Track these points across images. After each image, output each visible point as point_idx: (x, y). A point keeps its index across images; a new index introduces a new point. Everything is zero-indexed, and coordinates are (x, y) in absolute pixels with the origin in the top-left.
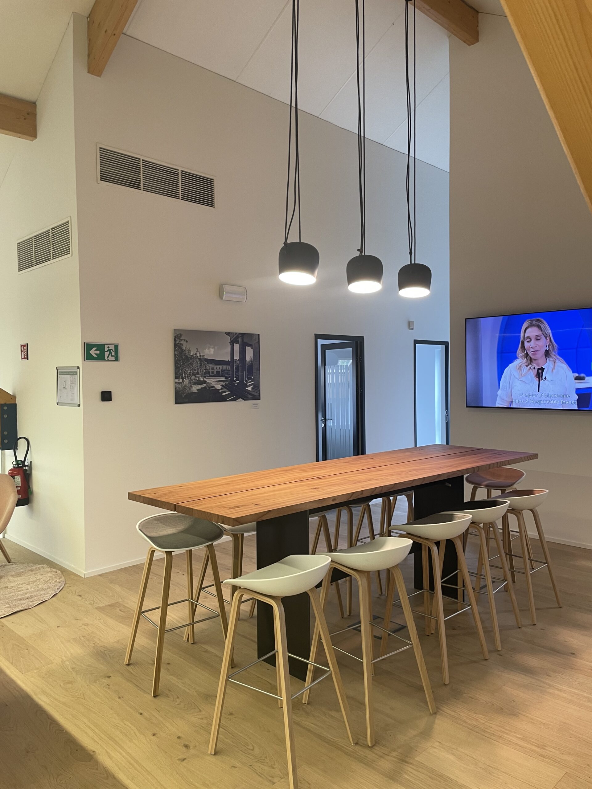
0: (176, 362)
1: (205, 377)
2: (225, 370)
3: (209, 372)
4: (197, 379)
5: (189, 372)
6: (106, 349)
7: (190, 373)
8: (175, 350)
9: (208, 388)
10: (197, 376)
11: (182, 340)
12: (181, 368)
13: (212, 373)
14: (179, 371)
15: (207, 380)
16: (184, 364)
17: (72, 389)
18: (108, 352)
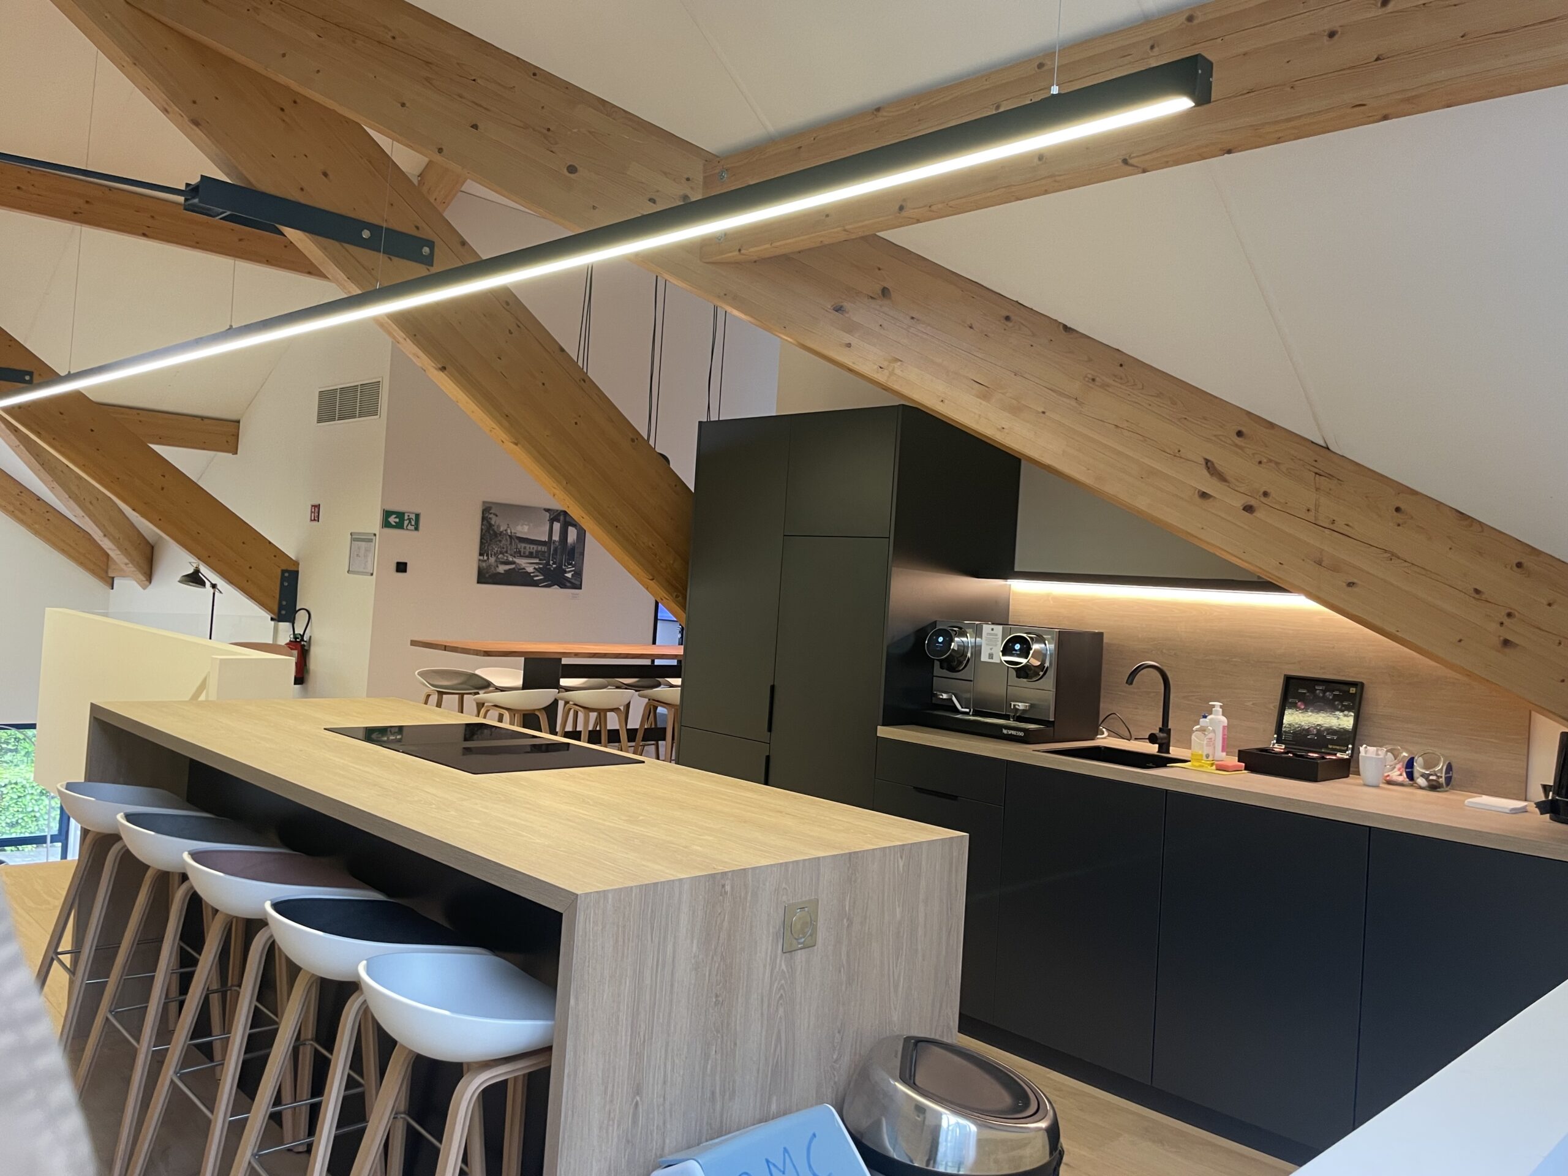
0: (482, 538)
1: (515, 557)
2: (540, 551)
3: (520, 552)
4: (505, 558)
5: (496, 549)
6: (406, 517)
7: (497, 551)
8: (482, 524)
9: (517, 570)
10: (506, 555)
11: (491, 513)
12: (487, 544)
13: (524, 553)
14: (485, 547)
15: (517, 560)
16: (491, 540)
17: (366, 556)
18: (408, 521)
